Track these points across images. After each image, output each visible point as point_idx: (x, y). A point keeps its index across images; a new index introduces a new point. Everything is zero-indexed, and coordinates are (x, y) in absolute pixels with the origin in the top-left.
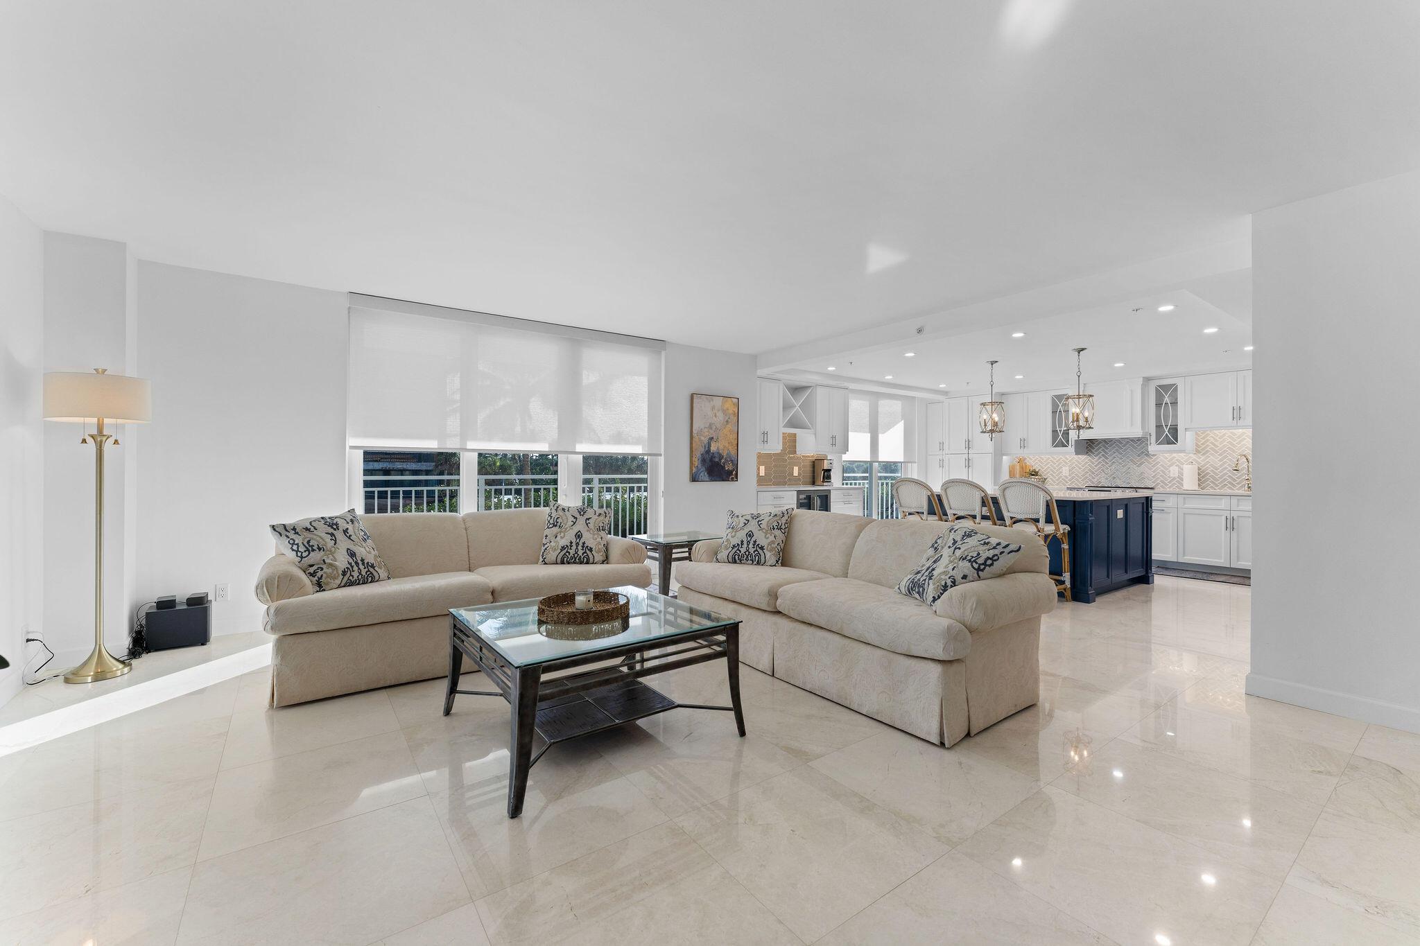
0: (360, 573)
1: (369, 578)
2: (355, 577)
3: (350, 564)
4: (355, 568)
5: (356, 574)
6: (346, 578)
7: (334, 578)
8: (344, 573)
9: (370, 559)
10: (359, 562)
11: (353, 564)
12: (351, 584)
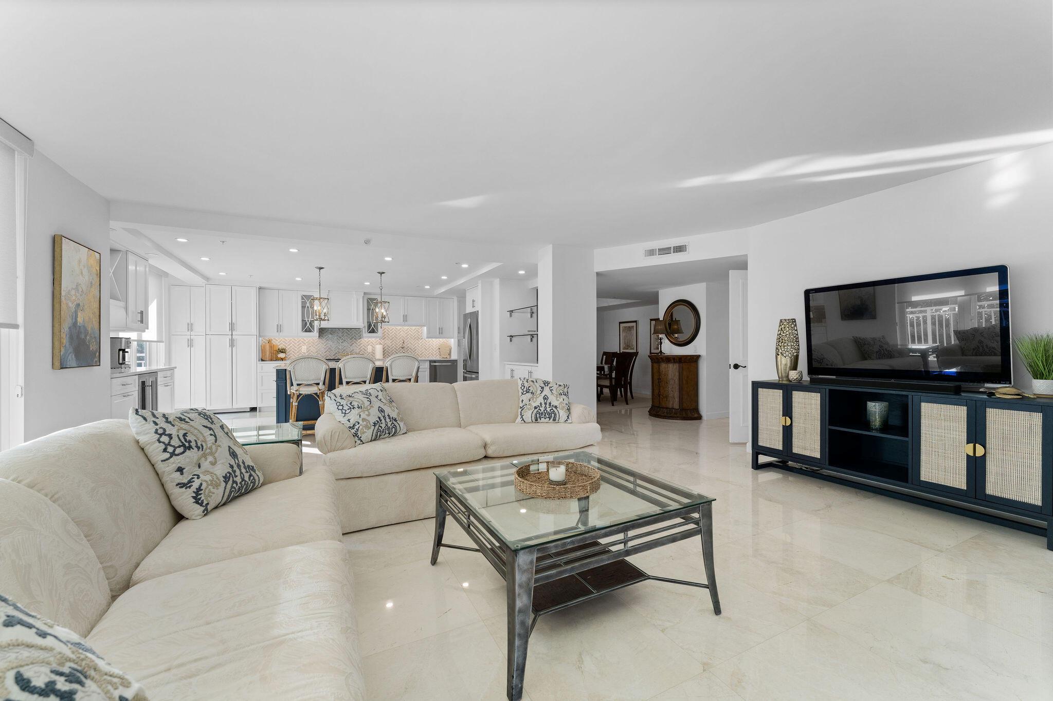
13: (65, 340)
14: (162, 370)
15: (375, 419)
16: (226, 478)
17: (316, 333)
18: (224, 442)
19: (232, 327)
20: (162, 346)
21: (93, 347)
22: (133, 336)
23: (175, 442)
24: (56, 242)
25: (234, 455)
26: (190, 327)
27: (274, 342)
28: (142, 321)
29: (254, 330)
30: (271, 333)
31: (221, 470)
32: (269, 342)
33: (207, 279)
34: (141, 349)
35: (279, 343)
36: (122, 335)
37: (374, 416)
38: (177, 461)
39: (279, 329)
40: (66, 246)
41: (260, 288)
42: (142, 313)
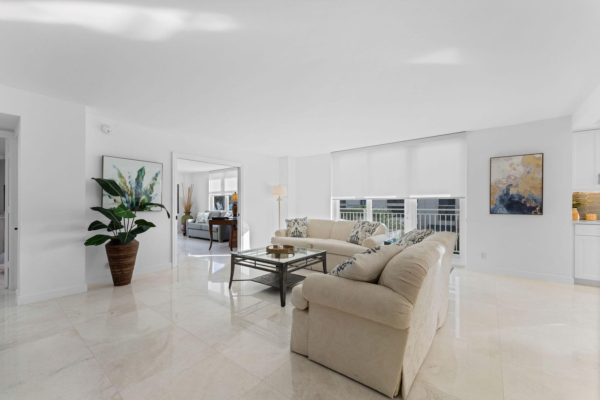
0: (297, 234)
1: (300, 236)
2: (295, 235)
3: (295, 231)
4: (296, 233)
5: (296, 234)
6: (293, 235)
7: (290, 234)
8: (292, 233)
9: (301, 231)
10: (298, 231)
11: (296, 231)
12: (294, 236)
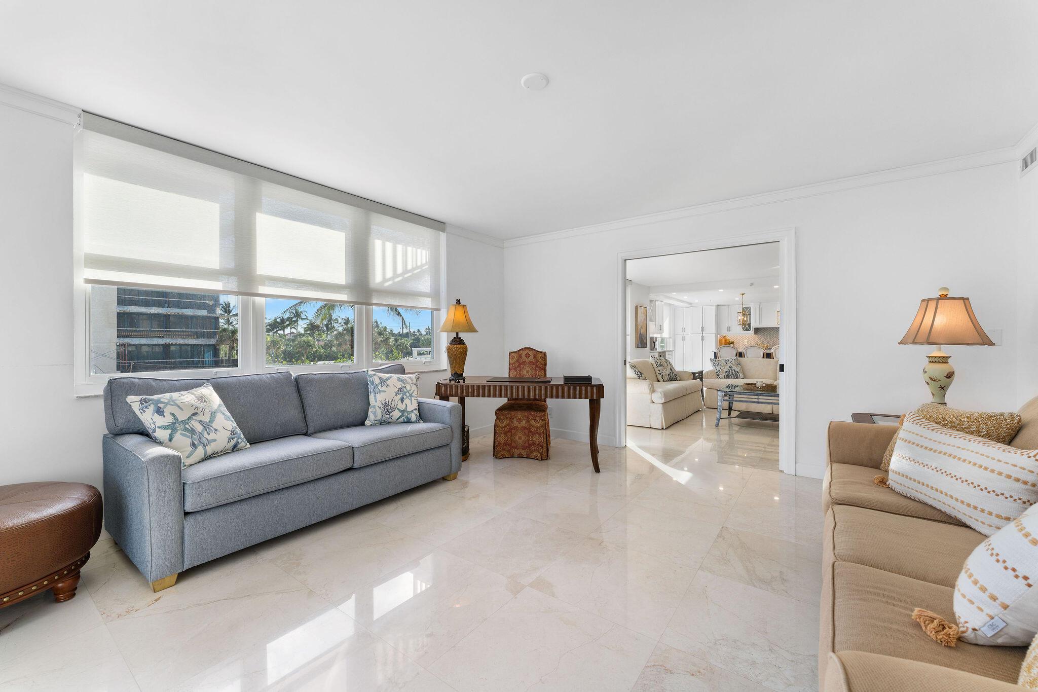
13: (638, 338)
14: (667, 351)
15: (727, 370)
16: (669, 375)
17: (752, 332)
18: (669, 366)
19: (703, 329)
20: (671, 340)
21: (645, 341)
22: (658, 336)
23: (658, 364)
24: (636, 308)
25: (671, 370)
26: (684, 330)
27: (727, 338)
28: (661, 330)
29: (714, 330)
30: (724, 332)
31: (668, 372)
32: (724, 337)
33: (691, 304)
34: (662, 342)
35: (730, 337)
36: (655, 336)
37: (727, 368)
38: (659, 368)
39: (729, 329)
40: (639, 309)
41: (718, 305)
42: (661, 326)
